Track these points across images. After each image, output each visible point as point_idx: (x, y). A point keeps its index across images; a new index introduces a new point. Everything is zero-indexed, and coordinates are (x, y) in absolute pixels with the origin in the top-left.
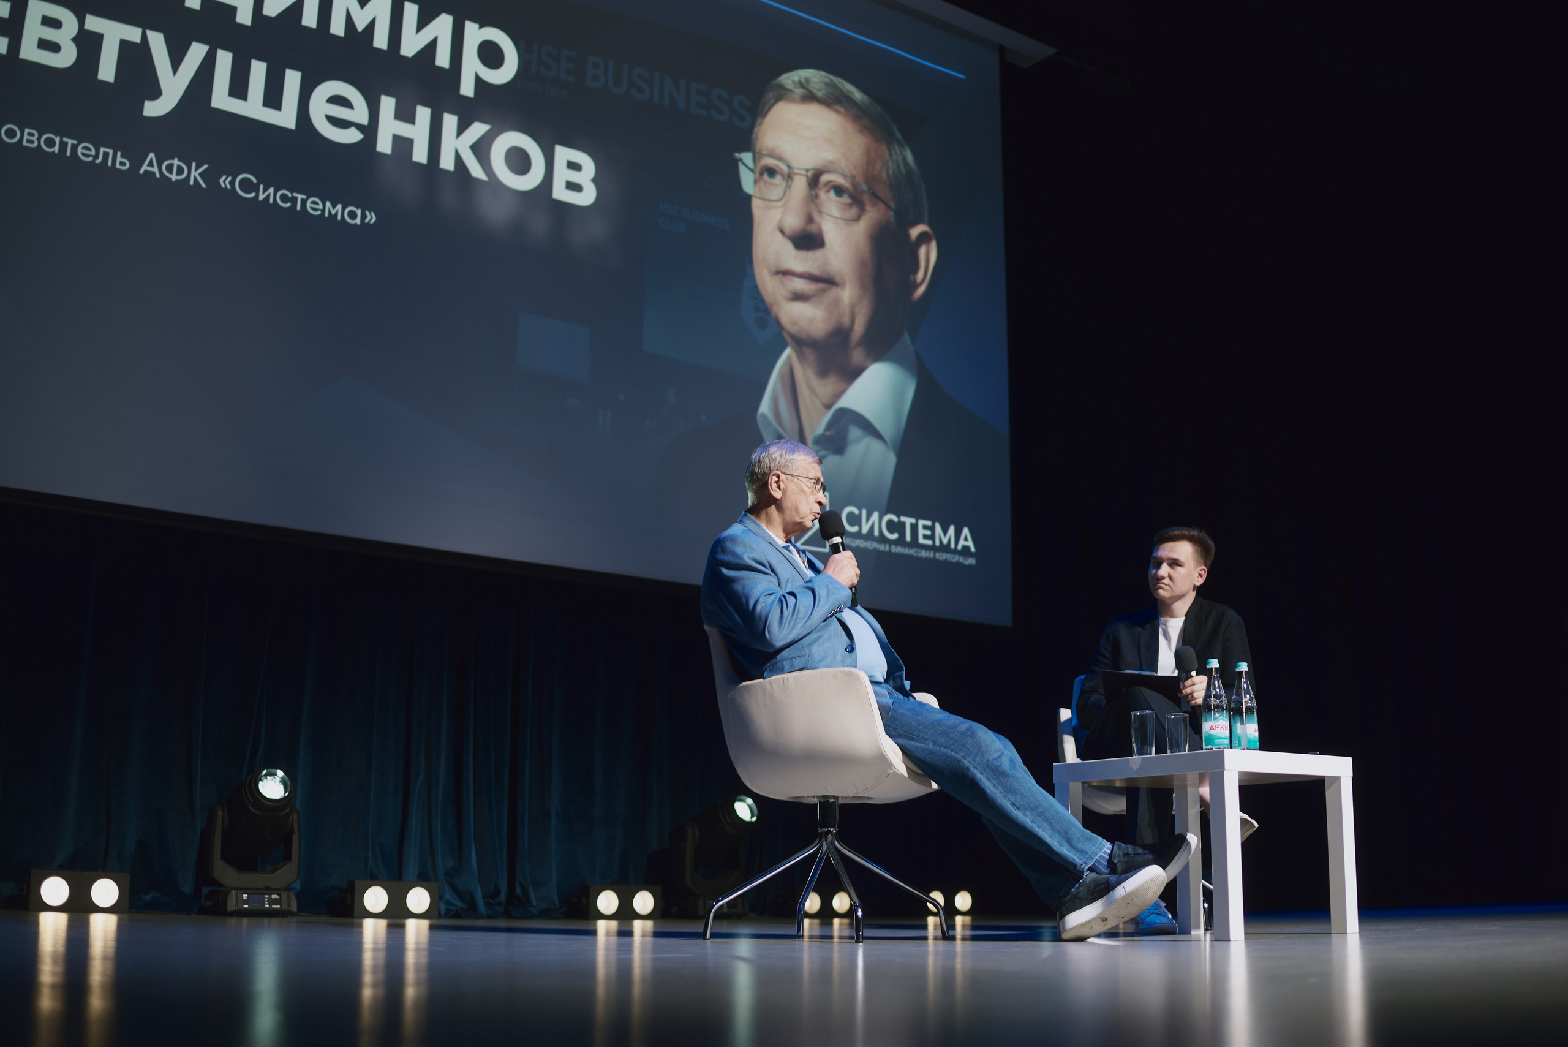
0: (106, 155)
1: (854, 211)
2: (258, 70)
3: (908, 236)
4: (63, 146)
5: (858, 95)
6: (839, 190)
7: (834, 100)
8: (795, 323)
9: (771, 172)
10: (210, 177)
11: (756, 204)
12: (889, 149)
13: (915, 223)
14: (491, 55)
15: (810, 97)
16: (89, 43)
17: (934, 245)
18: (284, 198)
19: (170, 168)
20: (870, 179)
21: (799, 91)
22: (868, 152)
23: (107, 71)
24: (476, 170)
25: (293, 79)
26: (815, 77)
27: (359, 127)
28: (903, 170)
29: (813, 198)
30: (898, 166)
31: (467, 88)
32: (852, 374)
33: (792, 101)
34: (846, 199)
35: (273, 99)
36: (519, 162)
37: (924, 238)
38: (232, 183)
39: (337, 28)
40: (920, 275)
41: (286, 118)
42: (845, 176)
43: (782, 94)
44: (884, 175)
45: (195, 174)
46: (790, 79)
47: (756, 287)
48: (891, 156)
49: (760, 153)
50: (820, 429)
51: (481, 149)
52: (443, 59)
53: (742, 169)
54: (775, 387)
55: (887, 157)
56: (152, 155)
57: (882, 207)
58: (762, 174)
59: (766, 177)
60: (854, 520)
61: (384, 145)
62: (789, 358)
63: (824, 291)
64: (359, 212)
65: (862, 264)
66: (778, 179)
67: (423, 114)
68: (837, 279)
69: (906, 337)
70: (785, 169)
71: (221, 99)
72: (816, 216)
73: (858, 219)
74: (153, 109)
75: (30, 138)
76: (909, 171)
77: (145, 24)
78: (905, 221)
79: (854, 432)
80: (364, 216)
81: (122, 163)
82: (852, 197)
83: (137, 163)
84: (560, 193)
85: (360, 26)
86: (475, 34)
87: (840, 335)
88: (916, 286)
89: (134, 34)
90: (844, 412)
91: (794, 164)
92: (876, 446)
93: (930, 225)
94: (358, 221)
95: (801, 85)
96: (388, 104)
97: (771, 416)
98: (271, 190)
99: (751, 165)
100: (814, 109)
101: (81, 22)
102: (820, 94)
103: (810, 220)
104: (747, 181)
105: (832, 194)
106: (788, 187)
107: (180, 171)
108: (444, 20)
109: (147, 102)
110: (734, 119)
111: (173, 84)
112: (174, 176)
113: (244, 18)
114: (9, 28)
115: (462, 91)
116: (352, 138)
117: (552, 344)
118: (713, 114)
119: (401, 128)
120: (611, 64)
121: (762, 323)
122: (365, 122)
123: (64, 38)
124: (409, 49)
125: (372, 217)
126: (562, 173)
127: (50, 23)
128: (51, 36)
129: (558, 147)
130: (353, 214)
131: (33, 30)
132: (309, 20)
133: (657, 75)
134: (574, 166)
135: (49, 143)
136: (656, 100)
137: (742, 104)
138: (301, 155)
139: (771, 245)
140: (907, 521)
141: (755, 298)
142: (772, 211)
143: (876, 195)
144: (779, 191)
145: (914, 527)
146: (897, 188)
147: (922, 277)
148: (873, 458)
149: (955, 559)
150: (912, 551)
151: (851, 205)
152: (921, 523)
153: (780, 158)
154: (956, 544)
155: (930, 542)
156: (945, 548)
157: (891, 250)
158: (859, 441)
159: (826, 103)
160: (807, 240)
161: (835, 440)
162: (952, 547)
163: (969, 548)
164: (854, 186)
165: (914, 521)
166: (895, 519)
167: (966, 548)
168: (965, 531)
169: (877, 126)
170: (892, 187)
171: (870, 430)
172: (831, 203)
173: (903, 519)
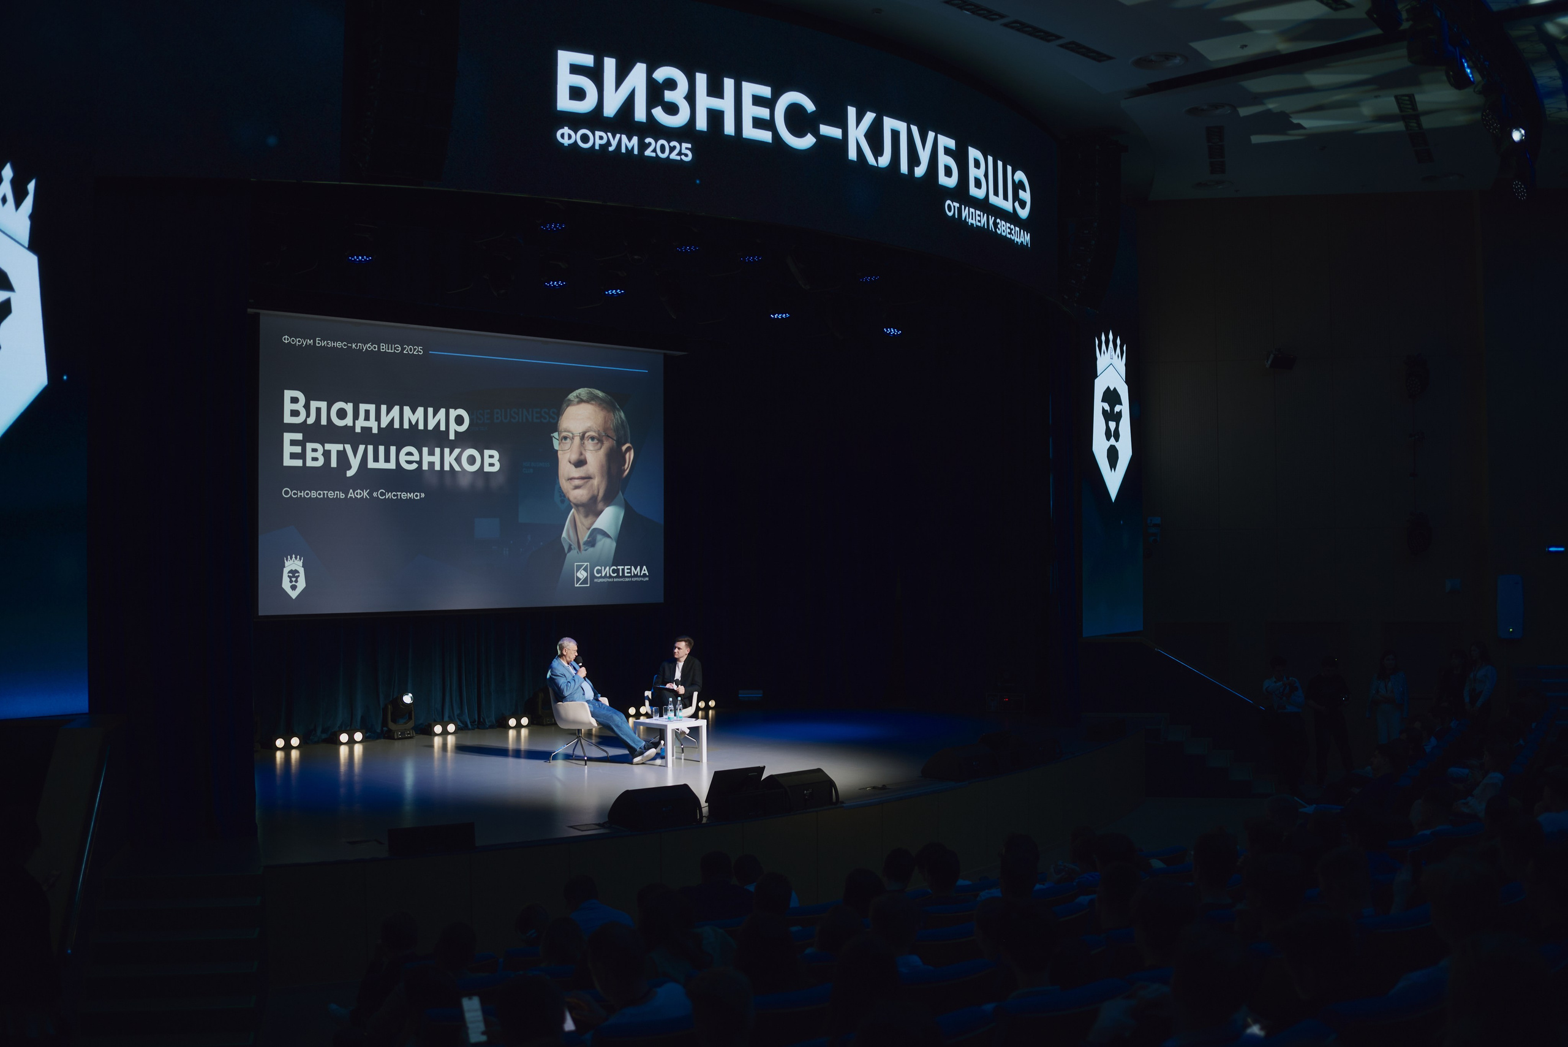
0: (337, 494)
1: (599, 445)
2: (381, 449)
3: (622, 450)
4: (324, 494)
5: (600, 394)
6: (593, 438)
7: (591, 399)
8: (575, 498)
9: (565, 438)
10: (370, 494)
11: (559, 453)
12: (614, 414)
13: (624, 444)
14: (459, 420)
15: (581, 401)
16: (327, 454)
17: (632, 451)
18: (394, 495)
19: (357, 494)
20: (605, 430)
21: (577, 400)
22: (605, 417)
23: (334, 464)
24: (457, 468)
25: (393, 449)
26: (582, 392)
27: (416, 462)
28: (620, 422)
29: (582, 444)
30: (618, 420)
31: (452, 437)
32: (598, 514)
33: (574, 405)
34: (596, 441)
35: (387, 460)
36: (472, 460)
37: (628, 449)
38: (377, 494)
39: (406, 426)
40: (626, 466)
41: (392, 465)
42: (595, 432)
43: (570, 403)
44: (612, 426)
45: (365, 494)
46: (572, 396)
47: (560, 488)
48: (615, 417)
49: (561, 431)
50: (586, 539)
51: (458, 459)
52: (443, 428)
53: (554, 440)
54: (568, 526)
55: (613, 418)
56: (351, 490)
57: (611, 440)
58: (562, 440)
59: (563, 441)
60: (599, 571)
61: (425, 467)
62: (573, 513)
63: (587, 482)
64: (419, 494)
65: (602, 466)
66: (568, 440)
67: (437, 450)
68: (592, 476)
69: (620, 493)
70: (571, 435)
71: (371, 464)
72: (584, 452)
73: (601, 448)
74: (350, 473)
75: (314, 494)
76: (622, 422)
77: (343, 443)
78: (620, 444)
79: (599, 537)
80: (420, 495)
81: (342, 496)
82: (598, 440)
83: (347, 495)
84: (487, 469)
85: (414, 423)
86: (453, 413)
87: (593, 499)
88: (625, 471)
89: (340, 447)
90: (595, 530)
91: (574, 432)
92: (608, 540)
93: (631, 443)
94: (419, 498)
95: (577, 397)
96: (425, 450)
97: (566, 538)
98: (390, 493)
99: (557, 437)
100: (583, 406)
101: (324, 447)
102: (584, 399)
103: (581, 454)
104: (556, 445)
105: (590, 441)
106: (572, 442)
107: (361, 494)
108: (443, 411)
109: (348, 472)
110: (551, 420)
111: (355, 463)
112: (359, 497)
113: (375, 431)
114: (302, 456)
115: (450, 438)
116: (414, 466)
117: (486, 528)
118: (543, 420)
119: (430, 459)
120: (503, 410)
121: (563, 501)
122: (418, 460)
123: (319, 454)
124: (431, 427)
125: (423, 495)
126: (487, 461)
127: (314, 450)
128: (315, 455)
129: (485, 451)
130: (417, 496)
131: (309, 454)
132: (397, 425)
133: (520, 410)
134: (491, 457)
135: (320, 494)
136: (520, 420)
137: (553, 413)
138: (398, 478)
139: (566, 469)
140: (621, 568)
141: (560, 492)
142: (566, 455)
143: (609, 437)
144: (569, 445)
145: (623, 570)
146: (617, 430)
147: (627, 466)
148: (607, 546)
149: (641, 579)
150: (622, 580)
151: (597, 443)
152: (626, 567)
153: (569, 432)
154: (641, 573)
155: (630, 575)
156: (636, 576)
157: (614, 458)
158: (601, 540)
159: (587, 402)
160: (580, 463)
161: (591, 542)
162: (639, 574)
163: (646, 572)
164: (599, 435)
165: (623, 567)
166: (616, 568)
167: (645, 574)
168: (645, 567)
169: (608, 405)
170: (615, 431)
171: (605, 534)
172: (590, 445)
173: (618, 567)
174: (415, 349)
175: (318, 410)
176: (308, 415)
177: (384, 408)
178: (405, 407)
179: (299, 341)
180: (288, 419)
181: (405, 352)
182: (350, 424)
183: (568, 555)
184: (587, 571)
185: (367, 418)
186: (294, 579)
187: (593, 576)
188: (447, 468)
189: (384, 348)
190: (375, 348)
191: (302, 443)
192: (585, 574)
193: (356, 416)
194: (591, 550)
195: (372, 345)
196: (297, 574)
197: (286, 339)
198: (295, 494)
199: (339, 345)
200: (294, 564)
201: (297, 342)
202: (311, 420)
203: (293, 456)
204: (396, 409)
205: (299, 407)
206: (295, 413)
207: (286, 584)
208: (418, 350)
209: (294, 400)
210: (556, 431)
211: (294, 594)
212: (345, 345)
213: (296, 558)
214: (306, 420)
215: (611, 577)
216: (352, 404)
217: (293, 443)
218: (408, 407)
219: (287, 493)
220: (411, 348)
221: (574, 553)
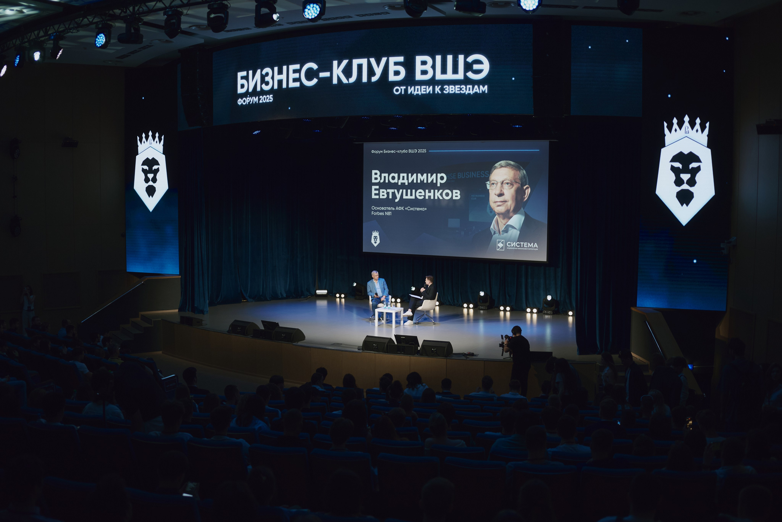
0: (392, 208)
1: (511, 186)
2: (409, 191)
3: (523, 188)
4: (386, 208)
5: (512, 163)
6: (508, 183)
7: (508, 165)
8: (498, 211)
9: (493, 184)
10: (404, 208)
11: (490, 190)
13: (525, 186)
14: (442, 178)
15: (502, 167)
16: (388, 193)
17: (530, 189)
18: (414, 209)
19: (399, 208)
20: (515, 180)
21: (499, 166)
22: (514, 174)
23: (390, 197)
24: (441, 198)
25: (414, 191)
26: (503, 162)
27: (423, 196)
28: (523, 175)
29: (502, 186)
31: (439, 185)
32: (510, 218)
33: (498, 169)
34: (509, 185)
35: (411, 195)
36: (447, 194)
37: (527, 188)
38: (407, 208)
39: (419, 181)
41: (413, 197)
42: (509, 180)
43: (496, 168)
44: (518, 177)
45: (402, 208)
46: (497, 165)
47: (490, 206)
48: (520, 173)
49: (491, 181)
50: (503, 229)
51: (441, 194)
52: (435, 182)
53: (487, 185)
54: (494, 223)
56: (397, 207)
57: (518, 184)
58: (491, 185)
59: (492, 185)
61: (427, 198)
62: (497, 217)
63: (504, 203)
64: (424, 209)
65: (513, 196)
66: (495, 185)
67: (432, 191)
68: (507, 201)
69: (522, 208)
70: (496, 182)
71: (405, 197)
72: (503, 190)
73: (512, 188)
74: (397, 201)
76: (524, 175)
77: (394, 189)
78: (523, 185)
79: (510, 229)
80: (425, 209)
81: (394, 209)
82: (510, 184)
83: (395, 209)
84: (454, 198)
85: (422, 180)
86: (439, 175)
87: (508, 211)
88: (525, 198)
89: (393, 191)
90: (508, 225)
91: (498, 181)
92: (515, 230)
93: (529, 185)
94: (424, 210)
95: (500, 165)
96: (427, 191)
97: (493, 228)
98: (412, 208)
99: (489, 184)
100: (503, 168)
101: (387, 191)
102: (504, 165)
103: (501, 191)
104: (488, 187)
105: (506, 184)
106: (497, 186)
107: (401, 208)
108: (435, 175)
109: (396, 200)
110: (486, 176)
111: (398, 196)
112: (400, 209)
113: (407, 184)
114: (378, 194)
115: (438, 186)
116: (422, 197)
117: (454, 223)
118: (481, 176)
119: (429, 194)
120: (462, 173)
121: (491, 212)
122: (424, 195)
123: (385, 194)
124: (429, 181)
125: (426, 209)
126: (454, 195)
127: (383, 192)
128: (383, 194)
129: (453, 190)
130: (423, 209)
131: (381, 194)
132: (415, 181)
133: (471, 172)
134: (456, 193)
135: (385, 208)
136: (470, 177)
137: (487, 173)
138: (416, 202)
139: (493, 197)
140: (522, 243)
141: (489, 208)
142: (493, 191)
143: (516, 182)
144: (495, 187)
145: (523, 244)
146: (521, 179)
147: (526, 197)
148: (515, 233)
149: (533, 249)
150: (523, 249)
151: (510, 186)
152: (525, 243)
153: (495, 181)
154: (533, 246)
155: (527, 247)
156: (530, 247)
157: (519, 192)
158: (511, 230)
159: (505, 167)
160: (501, 195)
161: (506, 231)
162: (532, 247)
163: (537, 246)
164: (511, 182)
165: (523, 243)
166: (519, 243)
167: (536, 247)
168: (536, 244)
169: (517, 168)
170: (520, 179)
171: (513, 227)
172: (506, 186)
173: (521, 243)
174: (423, 151)
175: (385, 177)
176: (381, 179)
177: (410, 175)
178: (418, 174)
179: (378, 152)
180: (374, 181)
181: (418, 152)
182: (397, 182)
183: (493, 236)
184: (503, 244)
185: (403, 179)
186: (375, 239)
187: (506, 246)
188: (436, 198)
189: (410, 151)
190: (406, 151)
191: (378, 190)
192: (502, 245)
193: (399, 179)
194: (505, 234)
195: (405, 150)
196: (377, 238)
197: (373, 152)
198: (376, 208)
199: (392, 152)
200: (376, 234)
201: (377, 152)
202: (382, 181)
203: (376, 194)
204: (415, 175)
205: (378, 176)
206: (376, 179)
207: (373, 241)
208: (424, 151)
209: (376, 174)
210: (488, 181)
211: (375, 245)
212: (395, 152)
213: (376, 232)
214: (380, 181)
215: (516, 247)
216: (397, 174)
217: (375, 190)
218: (420, 174)
219: (373, 208)
220: (421, 150)
221: (497, 235)
